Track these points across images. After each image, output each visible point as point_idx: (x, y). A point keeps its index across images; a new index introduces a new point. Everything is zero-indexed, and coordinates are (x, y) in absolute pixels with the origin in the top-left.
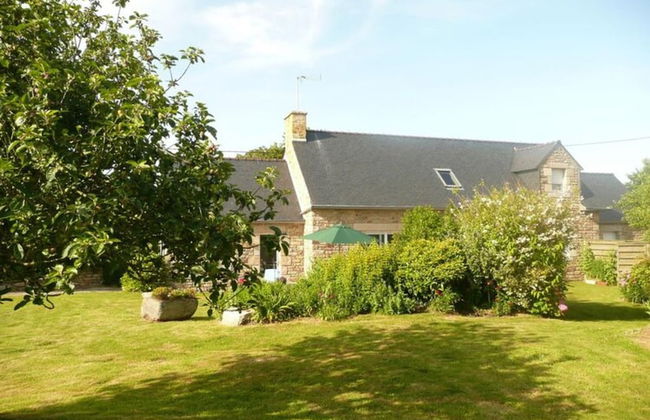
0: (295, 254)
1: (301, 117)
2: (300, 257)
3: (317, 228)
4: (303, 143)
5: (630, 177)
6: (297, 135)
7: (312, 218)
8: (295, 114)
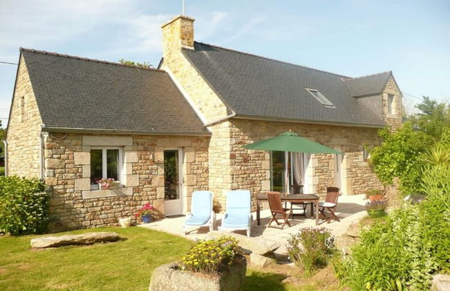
0: (200, 171)
1: (189, 23)
2: (205, 175)
3: (234, 141)
4: (192, 50)
5: (420, 107)
6: (185, 42)
7: (228, 129)
8: (183, 18)
